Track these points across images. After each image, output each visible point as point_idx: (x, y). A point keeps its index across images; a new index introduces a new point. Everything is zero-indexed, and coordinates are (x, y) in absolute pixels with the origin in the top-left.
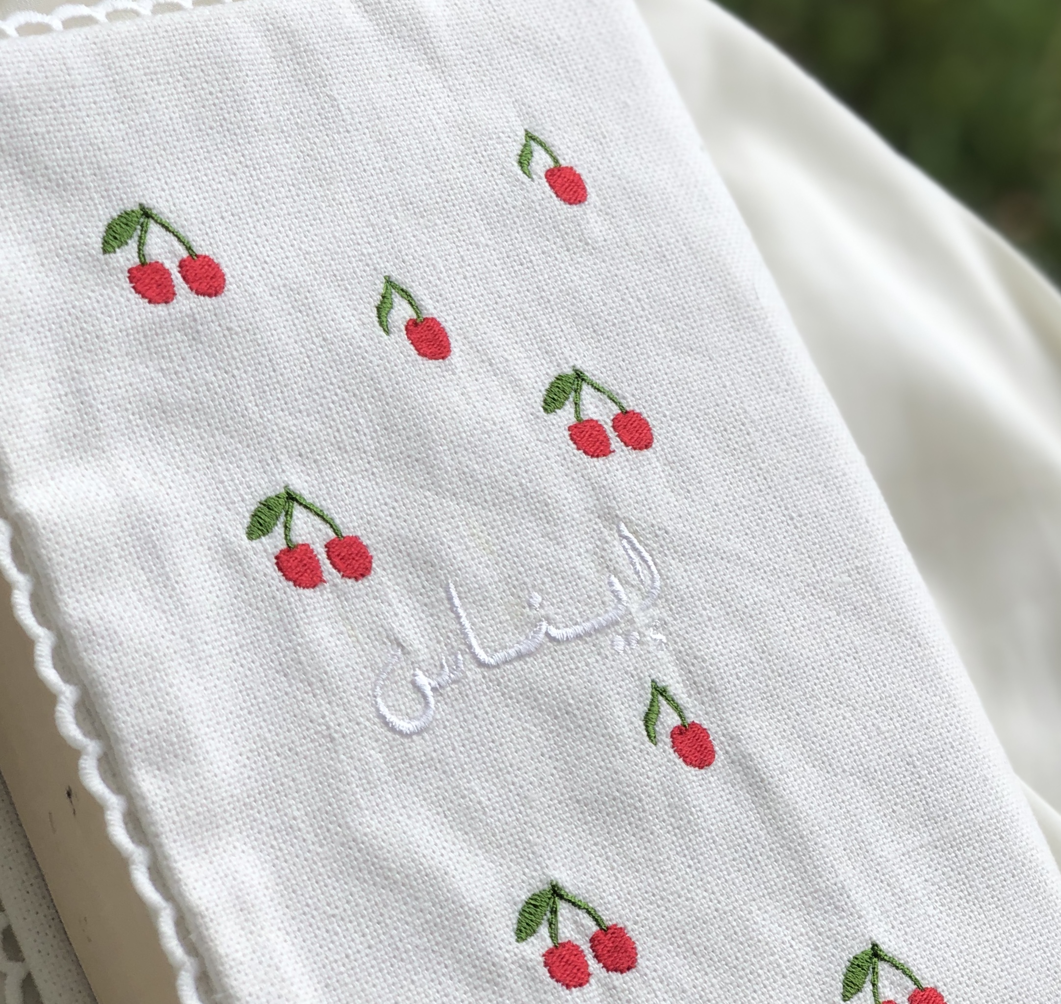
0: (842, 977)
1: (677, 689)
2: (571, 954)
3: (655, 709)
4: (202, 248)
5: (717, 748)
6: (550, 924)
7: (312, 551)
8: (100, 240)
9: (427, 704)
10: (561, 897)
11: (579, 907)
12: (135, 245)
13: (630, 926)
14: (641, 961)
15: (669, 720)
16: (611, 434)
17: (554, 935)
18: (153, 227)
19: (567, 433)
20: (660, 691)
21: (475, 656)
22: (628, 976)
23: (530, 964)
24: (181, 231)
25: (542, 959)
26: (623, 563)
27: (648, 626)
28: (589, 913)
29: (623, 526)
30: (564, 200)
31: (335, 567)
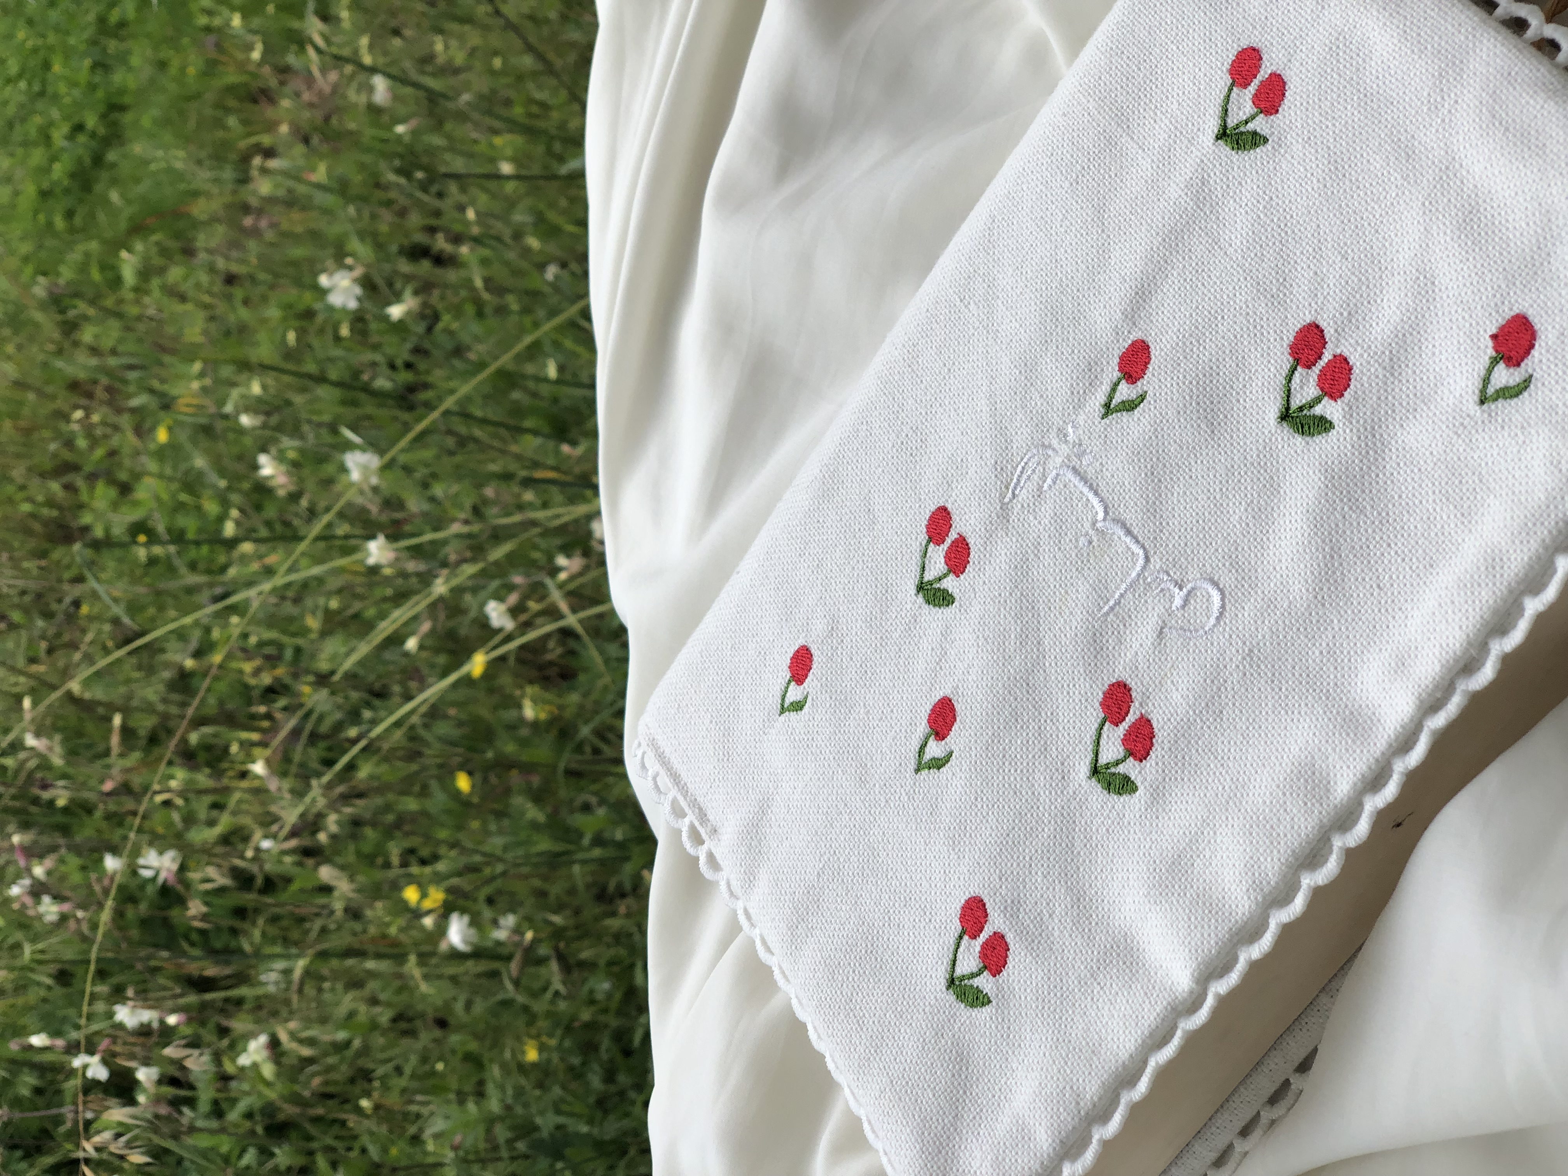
0: (1252, 152)
1: (1101, 397)
2: (1326, 379)
3: (1121, 407)
4: (956, 926)
5: (1130, 342)
6: (1311, 407)
7: (1125, 735)
8: (984, 1009)
9: (1193, 589)
10: (1288, 409)
11: (1289, 391)
12: (976, 980)
13: (1286, 343)
14: (1308, 319)
15: (1125, 391)
16: (948, 541)
17: (1318, 400)
18: (959, 972)
19: (962, 577)
20: (1108, 409)
21: (1144, 568)
22: (1323, 324)
23: (1347, 409)
24: (952, 949)
25: (1339, 401)
26: (1031, 486)
27: (1066, 442)
28: (1290, 381)
29: (1006, 500)
30: (811, 661)
31: (1128, 711)
